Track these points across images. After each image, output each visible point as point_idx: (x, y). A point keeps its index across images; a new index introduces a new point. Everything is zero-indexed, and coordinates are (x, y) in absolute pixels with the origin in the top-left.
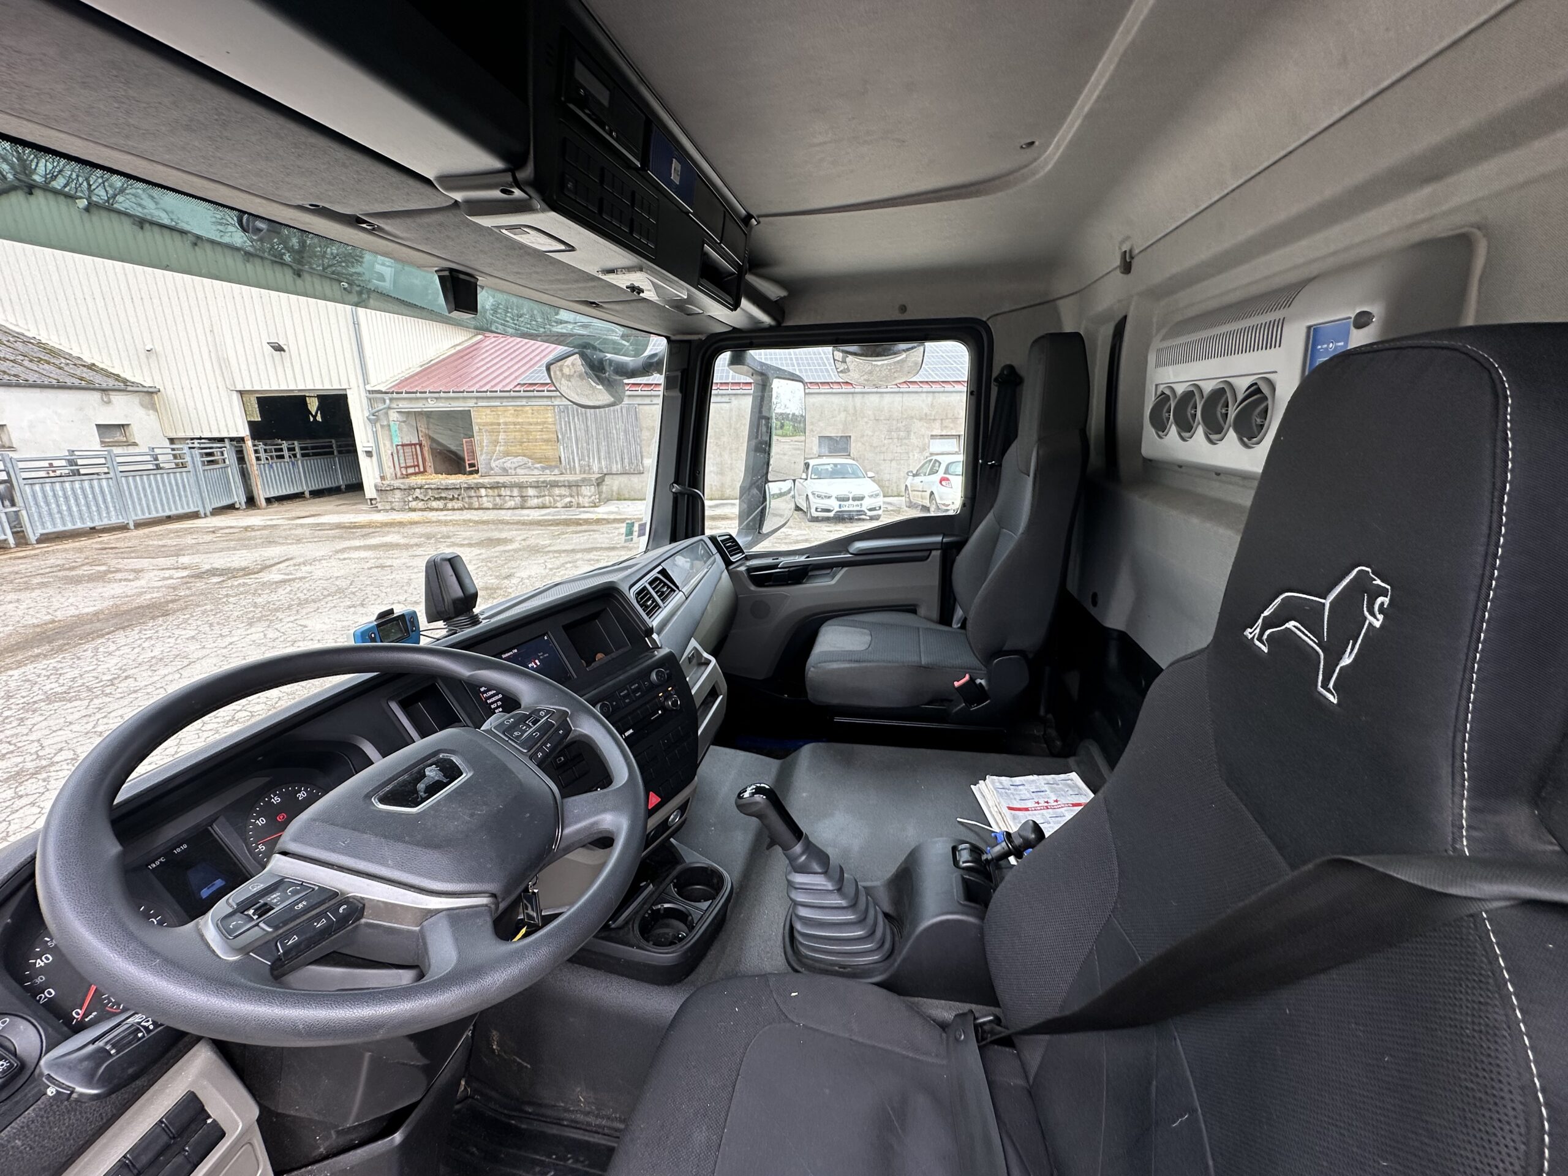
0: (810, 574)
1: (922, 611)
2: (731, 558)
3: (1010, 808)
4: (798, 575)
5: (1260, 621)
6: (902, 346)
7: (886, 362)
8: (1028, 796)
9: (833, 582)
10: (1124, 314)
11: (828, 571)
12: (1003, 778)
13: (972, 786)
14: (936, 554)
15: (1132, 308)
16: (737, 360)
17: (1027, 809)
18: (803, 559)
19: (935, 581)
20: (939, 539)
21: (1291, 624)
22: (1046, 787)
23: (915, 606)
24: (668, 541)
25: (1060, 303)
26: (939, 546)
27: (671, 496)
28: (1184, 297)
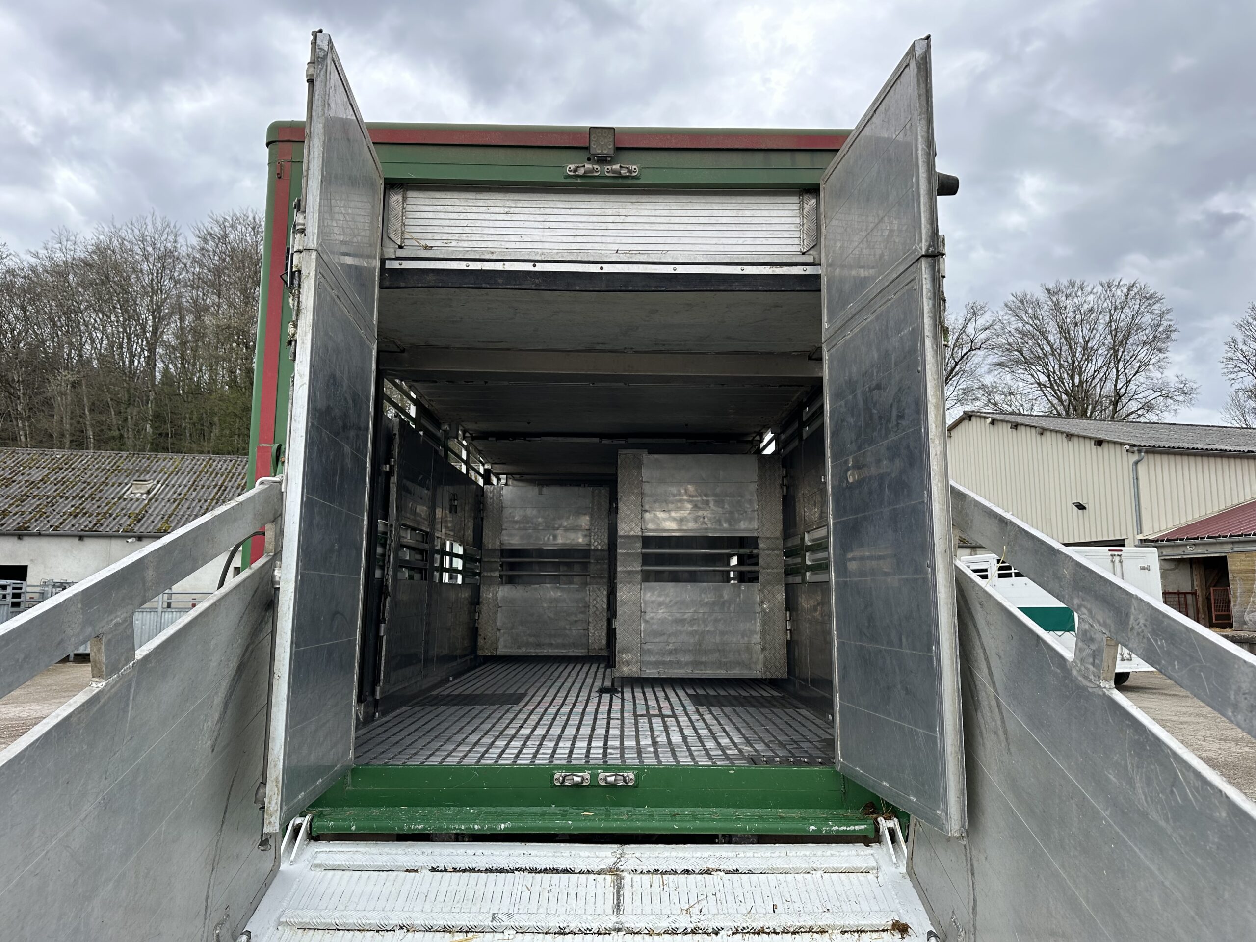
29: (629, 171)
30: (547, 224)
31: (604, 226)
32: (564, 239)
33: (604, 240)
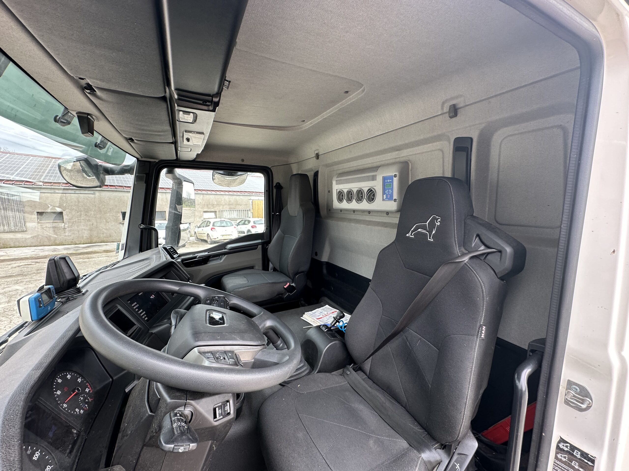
0: (210, 259)
1: (257, 268)
2: (174, 256)
3: (317, 319)
4: (205, 260)
5: (411, 231)
6: (240, 173)
7: (230, 178)
8: (319, 315)
9: (222, 261)
10: (317, 170)
11: (218, 257)
12: (309, 312)
13: (301, 318)
14: (260, 247)
15: (320, 169)
16: (170, 172)
17: (321, 318)
18: (206, 253)
19: (260, 256)
20: (260, 241)
21: (419, 230)
22: (322, 311)
23: (254, 266)
24: (138, 252)
25: (292, 165)
26: (261, 244)
27: (140, 230)
28: (336, 167)
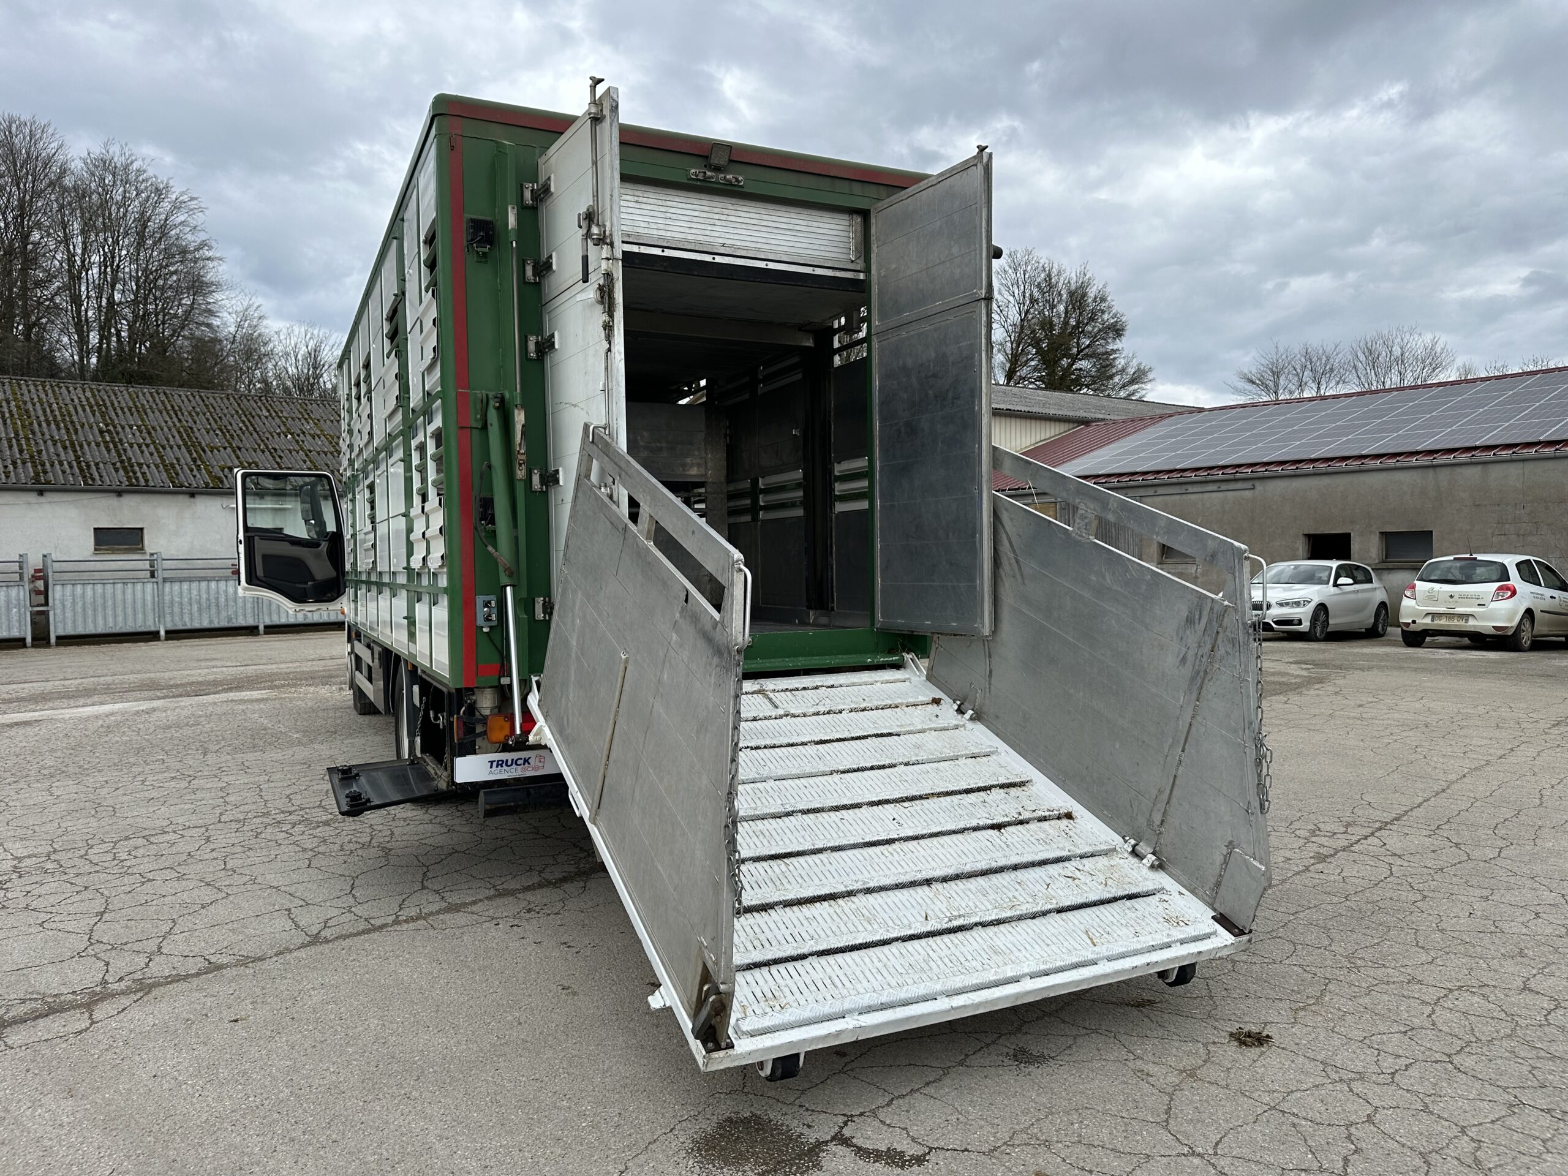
29: (737, 180)
30: (669, 215)
31: (712, 222)
32: (682, 230)
33: (713, 234)
